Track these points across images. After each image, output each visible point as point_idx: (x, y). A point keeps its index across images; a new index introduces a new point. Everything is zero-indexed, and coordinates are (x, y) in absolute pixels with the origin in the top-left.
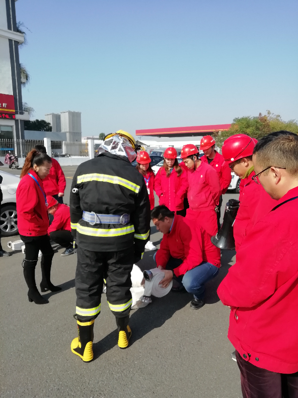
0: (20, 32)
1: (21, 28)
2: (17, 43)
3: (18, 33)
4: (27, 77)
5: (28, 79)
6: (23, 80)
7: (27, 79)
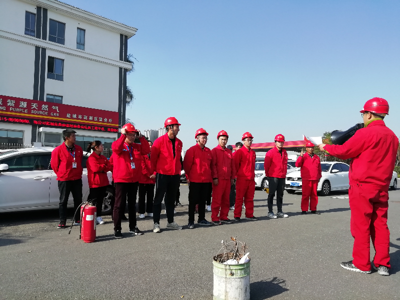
0: (130, 62)
1: (131, 59)
2: (126, 70)
3: (128, 63)
4: (131, 97)
5: (133, 99)
6: (128, 100)
7: (131, 99)
